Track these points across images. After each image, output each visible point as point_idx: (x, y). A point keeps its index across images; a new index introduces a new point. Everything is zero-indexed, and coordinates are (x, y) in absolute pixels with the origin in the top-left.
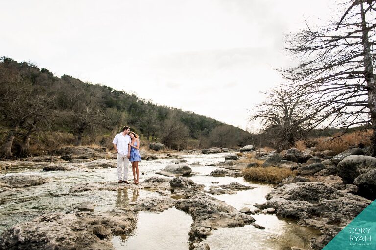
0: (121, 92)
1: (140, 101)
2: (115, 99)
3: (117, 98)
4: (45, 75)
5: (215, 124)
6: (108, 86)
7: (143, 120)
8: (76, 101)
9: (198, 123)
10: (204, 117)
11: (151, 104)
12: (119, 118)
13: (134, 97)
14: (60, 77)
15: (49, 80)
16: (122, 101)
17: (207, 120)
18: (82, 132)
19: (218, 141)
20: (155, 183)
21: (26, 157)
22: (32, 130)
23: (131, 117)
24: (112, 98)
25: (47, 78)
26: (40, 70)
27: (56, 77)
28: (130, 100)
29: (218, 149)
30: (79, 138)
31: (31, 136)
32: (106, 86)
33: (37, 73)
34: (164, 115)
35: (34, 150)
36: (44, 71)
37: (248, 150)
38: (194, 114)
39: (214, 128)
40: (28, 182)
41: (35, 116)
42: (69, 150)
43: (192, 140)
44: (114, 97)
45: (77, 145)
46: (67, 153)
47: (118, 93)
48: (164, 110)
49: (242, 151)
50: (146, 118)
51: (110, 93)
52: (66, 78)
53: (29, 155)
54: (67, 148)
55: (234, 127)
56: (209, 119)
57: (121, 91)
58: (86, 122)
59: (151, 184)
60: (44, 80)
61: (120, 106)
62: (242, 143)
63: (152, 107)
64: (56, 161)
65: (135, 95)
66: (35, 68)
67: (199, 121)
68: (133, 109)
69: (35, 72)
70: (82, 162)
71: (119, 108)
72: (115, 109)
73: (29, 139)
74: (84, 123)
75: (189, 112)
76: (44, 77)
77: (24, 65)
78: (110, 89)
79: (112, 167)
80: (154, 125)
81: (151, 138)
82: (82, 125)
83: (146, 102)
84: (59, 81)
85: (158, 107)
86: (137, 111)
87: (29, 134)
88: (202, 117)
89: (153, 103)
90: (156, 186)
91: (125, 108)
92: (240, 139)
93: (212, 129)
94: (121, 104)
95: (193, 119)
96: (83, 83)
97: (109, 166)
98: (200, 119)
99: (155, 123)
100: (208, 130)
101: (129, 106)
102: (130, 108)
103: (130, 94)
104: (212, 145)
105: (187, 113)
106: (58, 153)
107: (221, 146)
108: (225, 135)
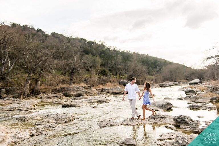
0: (93, 43)
1: (107, 48)
2: (89, 48)
3: (91, 47)
4: (39, 33)
5: (166, 63)
6: (83, 38)
7: (111, 62)
8: (65, 52)
9: (152, 63)
10: (156, 58)
11: (116, 50)
12: (94, 62)
13: (103, 46)
14: (50, 34)
15: (43, 36)
16: (94, 49)
17: (159, 60)
18: (73, 75)
19: (169, 76)
20: (160, 119)
21: (38, 95)
22: (41, 75)
23: (102, 61)
24: (87, 47)
25: (41, 36)
26: (36, 30)
27: (47, 34)
28: (100, 48)
29: (170, 83)
30: (71, 79)
31: (40, 79)
32: (82, 39)
33: (35, 32)
34: (126, 58)
35: (42, 89)
36: (39, 30)
37: (196, 83)
38: (148, 56)
39: (165, 66)
40: (66, 119)
41: (42, 65)
42: (66, 89)
43: (149, 77)
44: (88, 47)
45: (70, 84)
46: (65, 91)
47: (90, 43)
48: (125, 55)
49: (190, 84)
50: (113, 61)
51: (85, 43)
52: (54, 34)
53: (40, 93)
54: (65, 87)
55: (180, 65)
56: (160, 59)
57: (93, 41)
58: (75, 67)
59: (157, 120)
60: (40, 37)
61: (93, 53)
62: (187, 77)
63: (117, 52)
64: (61, 97)
65: (103, 44)
66: (33, 29)
67: (153, 61)
68: (102, 54)
69: (34, 32)
70: (82, 99)
71: (93, 55)
72: (90, 56)
73: (39, 82)
74: (74, 68)
75: (144, 54)
76: (40, 35)
77: (25, 27)
78: (85, 40)
79: (106, 102)
80: (120, 66)
81: (118, 76)
82: (72, 70)
83: (112, 49)
84: (50, 37)
85: (121, 52)
86: (106, 56)
87: (39, 78)
88: (154, 58)
89: (117, 49)
90: (161, 121)
91: (97, 54)
92: (187, 74)
93: (163, 67)
94: (94, 51)
95: (148, 60)
96: (66, 37)
97: (104, 102)
98: (153, 60)
99: (120, 64)
100: (160, 68)
101: (99, 52)
102: (101, 54)
103: (100, 43)
104: (165, 79)
105: (143, 56)
106: (59, 91)
107: (172, 81)
108: (175, 71)
